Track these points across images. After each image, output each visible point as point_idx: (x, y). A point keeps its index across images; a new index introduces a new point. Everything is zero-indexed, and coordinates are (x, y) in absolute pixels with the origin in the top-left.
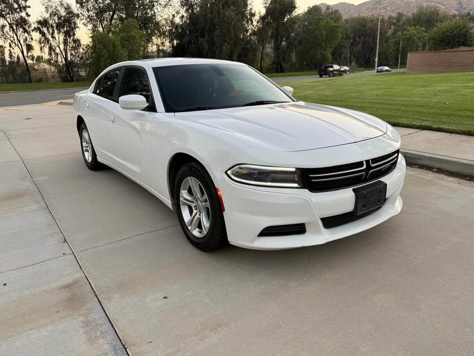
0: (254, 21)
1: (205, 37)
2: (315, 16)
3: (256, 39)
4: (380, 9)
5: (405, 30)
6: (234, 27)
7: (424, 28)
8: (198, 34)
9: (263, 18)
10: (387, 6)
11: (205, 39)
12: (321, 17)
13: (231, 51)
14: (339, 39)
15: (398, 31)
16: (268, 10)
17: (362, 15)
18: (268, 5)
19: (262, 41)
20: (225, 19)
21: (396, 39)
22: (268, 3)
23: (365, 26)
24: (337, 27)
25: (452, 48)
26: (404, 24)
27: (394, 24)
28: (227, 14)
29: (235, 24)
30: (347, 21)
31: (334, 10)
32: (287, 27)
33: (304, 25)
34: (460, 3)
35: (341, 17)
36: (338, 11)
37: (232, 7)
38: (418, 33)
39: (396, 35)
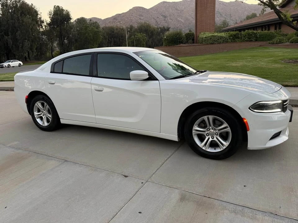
0: (43, 26)
1: (8, 36)
2: (83, 25)
3: (46, 38)
4: (117, 22)
5: (136, 35)
6: (31, 29)
7: (145, 34)
8: (3, 33)
9: (49, 24)
10: (120, 21)
11: (9, 37)
12: (88, 25)
13: (31, 45)
14: (101, 39)
15: (132, 35)
16: (53, 19)
17: (107, 26)
18: (52, 16)
19: (51, 40)
20: (24, 24)
21: (132, 40)
22: (52, 15)
23: (113, 32)
24: (98, 32)
25: (177, 45)
26: (134, 32)
27: (129, 32)
28: (25, 20)
29: (32, 27)
30: (103, 28)
31: (94, 22)
32: (67, 30)
33: (77, 30)
34: (157, 22)
35: (99, 26)
36: (97, 22)
37: (28, 16)
38: (142, 37)
39: (131, 38)
